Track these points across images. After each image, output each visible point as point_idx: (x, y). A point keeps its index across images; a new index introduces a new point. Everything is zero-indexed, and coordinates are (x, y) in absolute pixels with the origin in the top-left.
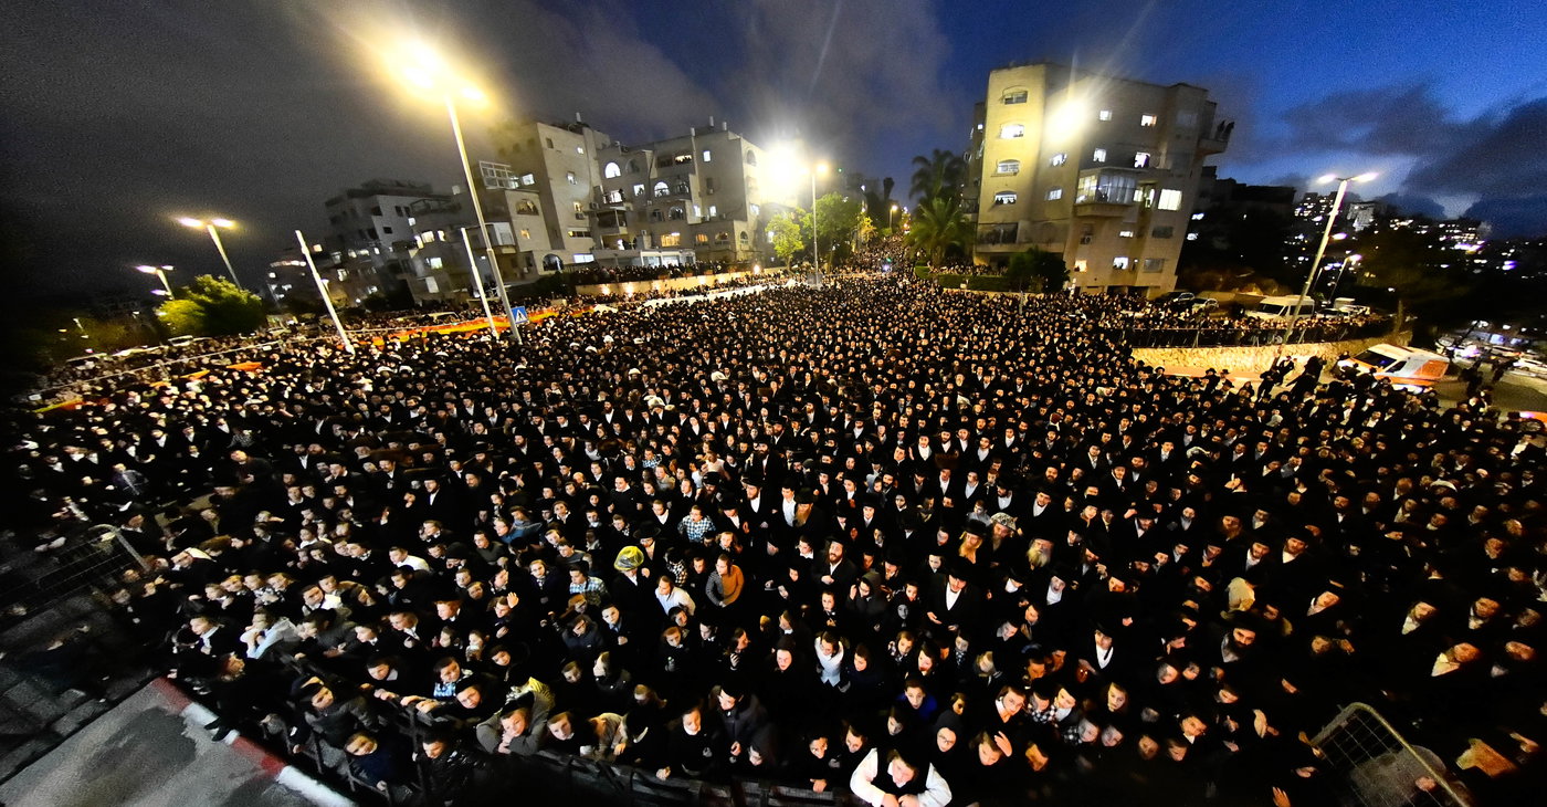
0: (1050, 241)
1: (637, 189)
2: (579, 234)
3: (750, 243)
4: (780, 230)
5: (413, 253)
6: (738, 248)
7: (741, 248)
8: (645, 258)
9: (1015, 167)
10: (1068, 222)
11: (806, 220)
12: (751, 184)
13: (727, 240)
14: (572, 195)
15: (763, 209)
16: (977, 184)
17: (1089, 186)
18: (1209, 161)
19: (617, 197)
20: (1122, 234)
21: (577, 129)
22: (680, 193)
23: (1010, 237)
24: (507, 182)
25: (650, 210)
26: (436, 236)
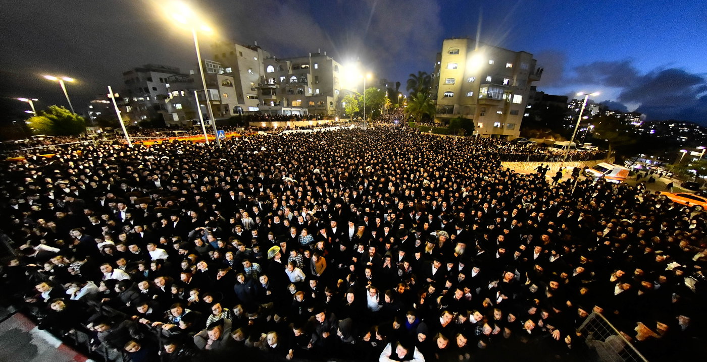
0: (468, 114)
1: (282, 78)
2: (252, 98)
3: (334, 107)
4: (349, 102)
5: (167, 101)
6: (328, 109)
7: (330, 109)
8: (284, 111)
9: (453, 81)
10: (475, 106)
11: (361, 99)
12: (336, 80)
13: (324, 105)
14: (250, 79)
15: (341, 92)
16: (437, 88)
17: (484, 91)
18: (534, 84)
19: (271, 81)
20: (498, 112)
21: (255, 49)
22: (303, 82)
23: (451, 111)
24: (218, 70)
25: (287, 89)
26: (180, 93)
